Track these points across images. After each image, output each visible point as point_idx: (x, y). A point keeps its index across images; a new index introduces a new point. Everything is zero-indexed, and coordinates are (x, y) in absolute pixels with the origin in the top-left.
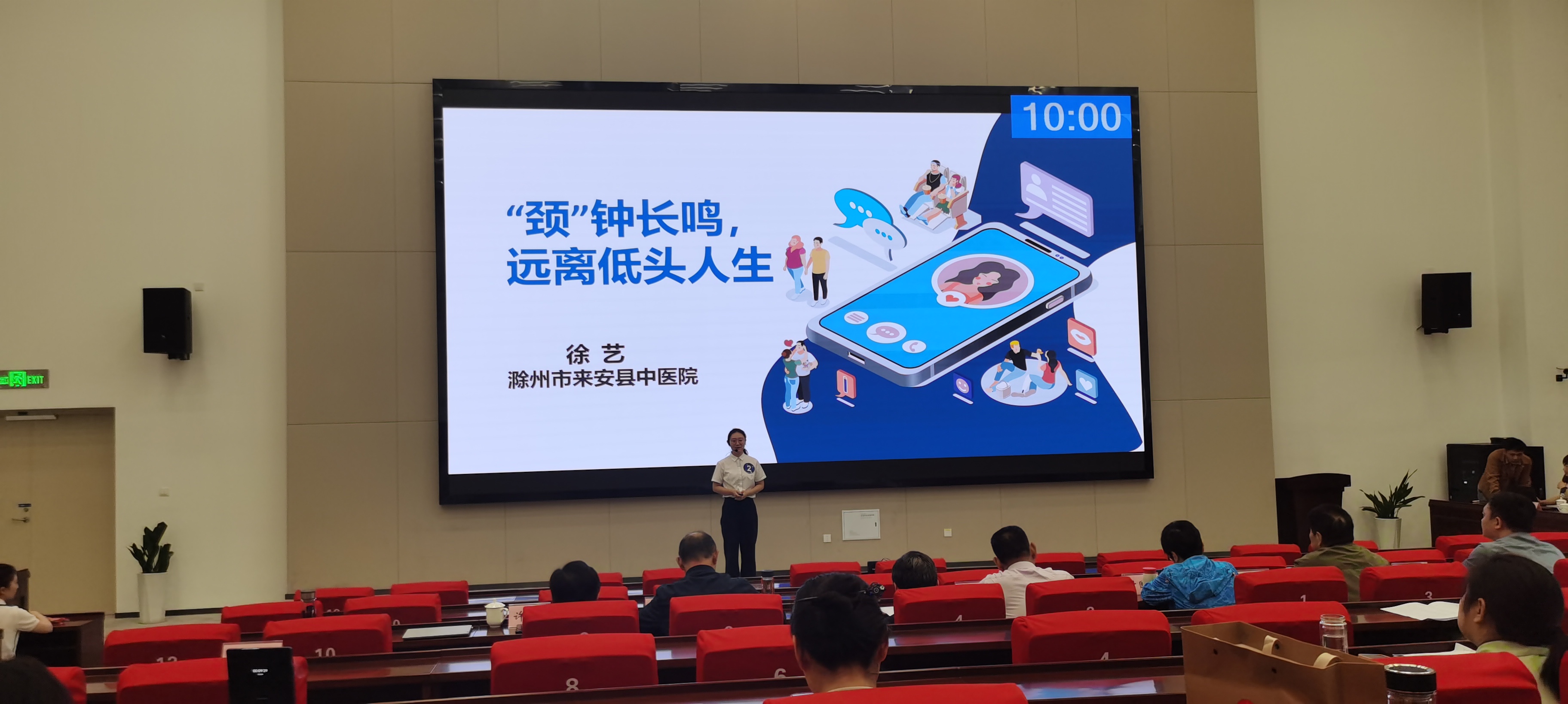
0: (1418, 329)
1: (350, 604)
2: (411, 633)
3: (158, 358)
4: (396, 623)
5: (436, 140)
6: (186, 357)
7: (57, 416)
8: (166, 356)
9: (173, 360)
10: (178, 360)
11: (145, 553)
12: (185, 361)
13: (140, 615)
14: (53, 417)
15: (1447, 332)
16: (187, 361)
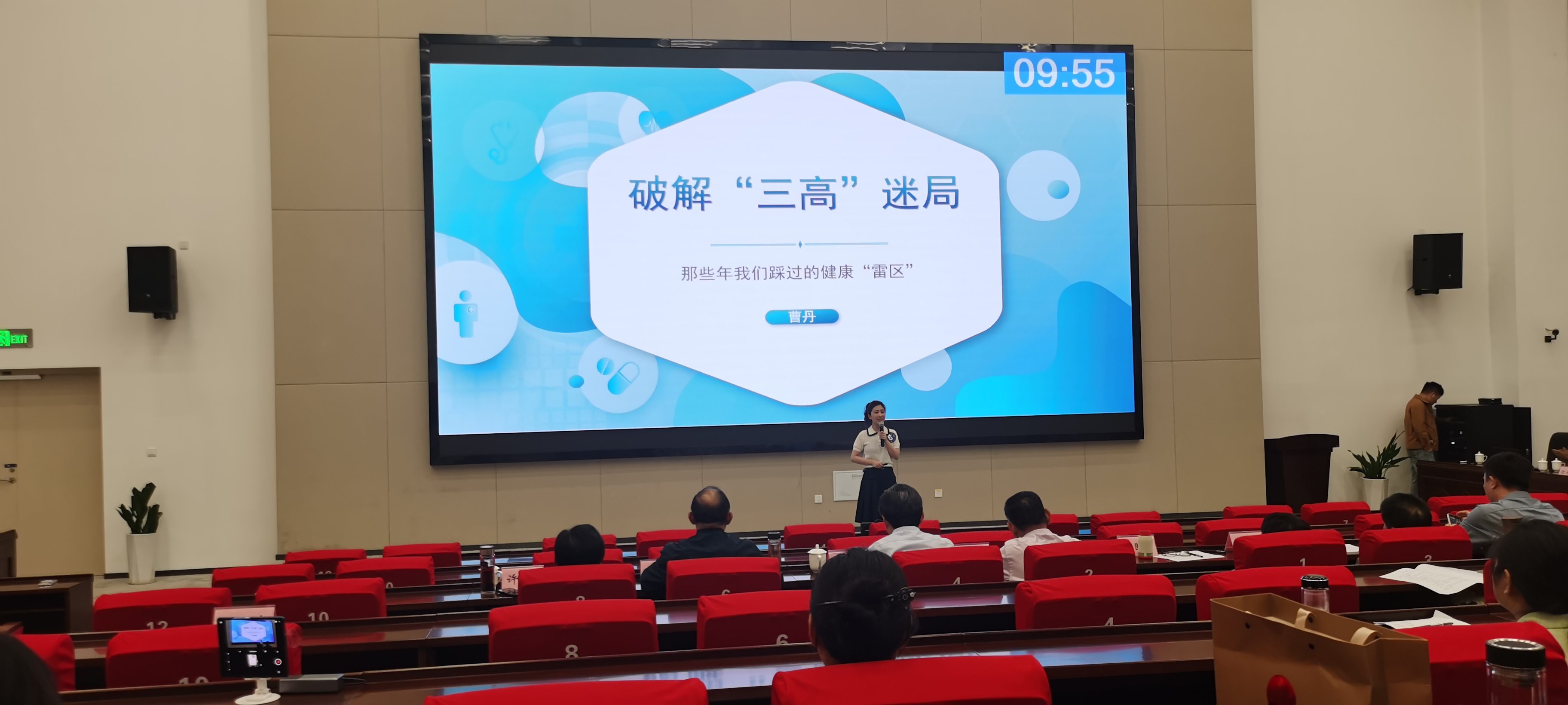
0: (1409, 290)
1: (344, 567)
3: (143, 318)
4: (389, 586)
5: (423, 97)
6: (172, 315)
7: (41, 376)
8: (151, 315)
9: (159, 319)
10: (164, 319)
11: (133, 514)
12: (171, 320)
13: (130, 576)
14: (37, 377)
15: (1437, 293)
16: (173, 320)
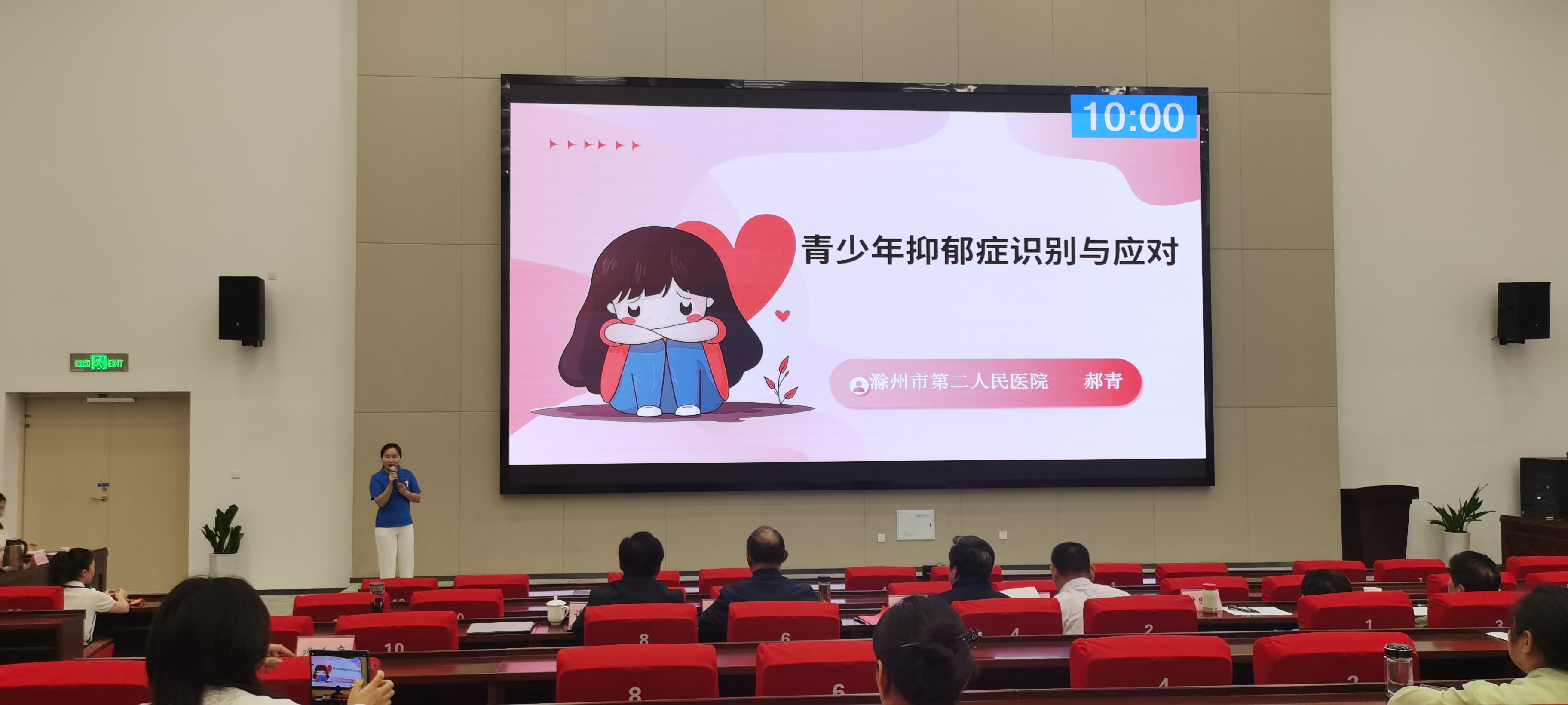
0: (1493, 339)
1: (418, 597)
2: (475, 628)
3: (233, 345)
4: (460, 617)
5: (503, 131)
6: (259, 344)
7: (135, 399)
8: (240, 343)
9: (247, 347)
10: (251, 346)
11: (217, 534)
12: (257, 348)
14: (131, 400)
15: (1523, 343)
16: (260, 348)
